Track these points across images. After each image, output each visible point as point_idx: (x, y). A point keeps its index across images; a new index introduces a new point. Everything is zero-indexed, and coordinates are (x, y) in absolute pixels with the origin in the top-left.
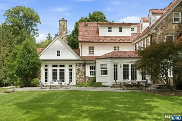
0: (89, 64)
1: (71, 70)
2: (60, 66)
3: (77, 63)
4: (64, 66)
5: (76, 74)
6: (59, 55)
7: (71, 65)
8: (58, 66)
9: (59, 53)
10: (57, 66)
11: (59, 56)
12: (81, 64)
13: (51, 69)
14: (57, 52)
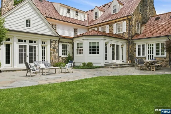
0: (62, 42)
1: (44, 48)
2: (30, 42)
3: (53, 39)
4: (35, 42)
5: (51, 53)
6: (29, 26)
7: (44, 41)
8: (27, 41)
9: (29, 22)
10: (25, 41)
11: (29, 28)
12: (57, 41)
13: (17, 44)
14: (27, 21)
